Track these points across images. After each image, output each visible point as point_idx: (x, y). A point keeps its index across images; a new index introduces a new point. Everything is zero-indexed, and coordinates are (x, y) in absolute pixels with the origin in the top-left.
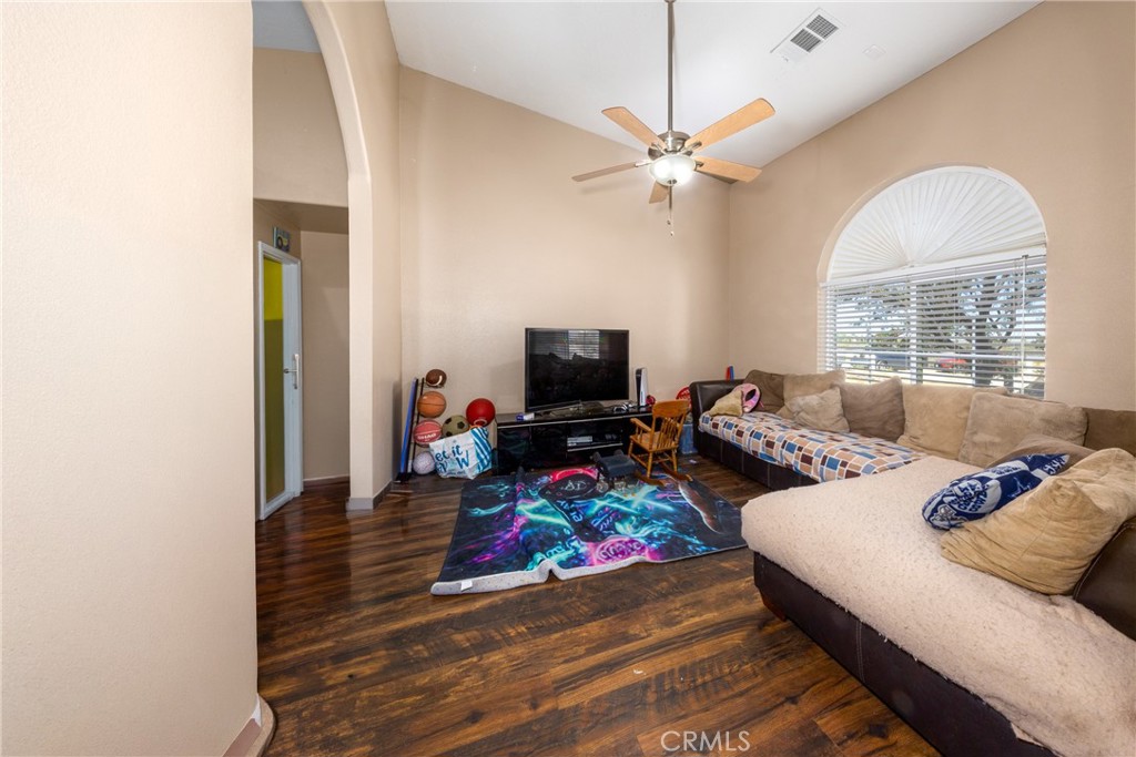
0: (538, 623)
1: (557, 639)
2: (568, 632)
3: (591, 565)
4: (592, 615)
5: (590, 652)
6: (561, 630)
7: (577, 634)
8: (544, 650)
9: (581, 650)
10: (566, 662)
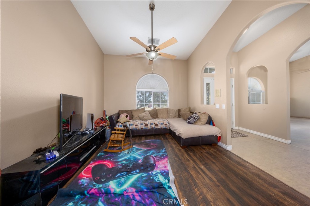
0: (193, 185)
1: (198, 181)
2: (195, 178)
3: (168, 170)
4: (188, 172)
5: (200, 174)
6: (195, 180)
7: (195, 176)
8: (202, 184)
9: (200, 176)
10: (205, 179)
